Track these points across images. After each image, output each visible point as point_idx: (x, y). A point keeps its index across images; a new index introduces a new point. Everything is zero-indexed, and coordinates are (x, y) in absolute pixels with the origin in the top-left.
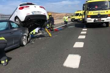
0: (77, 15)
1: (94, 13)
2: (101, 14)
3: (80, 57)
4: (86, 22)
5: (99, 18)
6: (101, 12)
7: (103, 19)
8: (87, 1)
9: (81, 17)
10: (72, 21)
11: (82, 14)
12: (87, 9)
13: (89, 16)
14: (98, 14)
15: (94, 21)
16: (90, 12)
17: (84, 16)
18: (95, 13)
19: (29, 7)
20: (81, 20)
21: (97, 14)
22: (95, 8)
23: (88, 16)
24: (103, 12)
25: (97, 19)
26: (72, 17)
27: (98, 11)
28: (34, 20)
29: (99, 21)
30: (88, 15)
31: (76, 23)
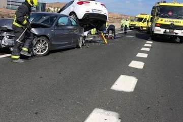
0: (140, 20)
1: (165, 21)
2: (175, 24)
3: (144, 64)
4: (153, 32)
5: (172, 29)
6: (176, 22)
7: (176, 31)
8: (158, 3)
9: (145, 24)
10: (131, 29)
11: (147, 20)
12: (157, 14)
13: (158, 25)
14: (171, 24)
15: (164, 32)
16: (160, 19)
17: (150, 24)
18: (168, 21)
19: (89, 2)
20: (145, 29)
21: (169, 23)
22: (169, 15)
23: (156, 24)
24: (178, 22)
25: (168, 31)
26: (132, 23)
27: (171, 20)
28: (92, 20)
29: (170, 33)
30: (158, 22)
31: (137, 32)
